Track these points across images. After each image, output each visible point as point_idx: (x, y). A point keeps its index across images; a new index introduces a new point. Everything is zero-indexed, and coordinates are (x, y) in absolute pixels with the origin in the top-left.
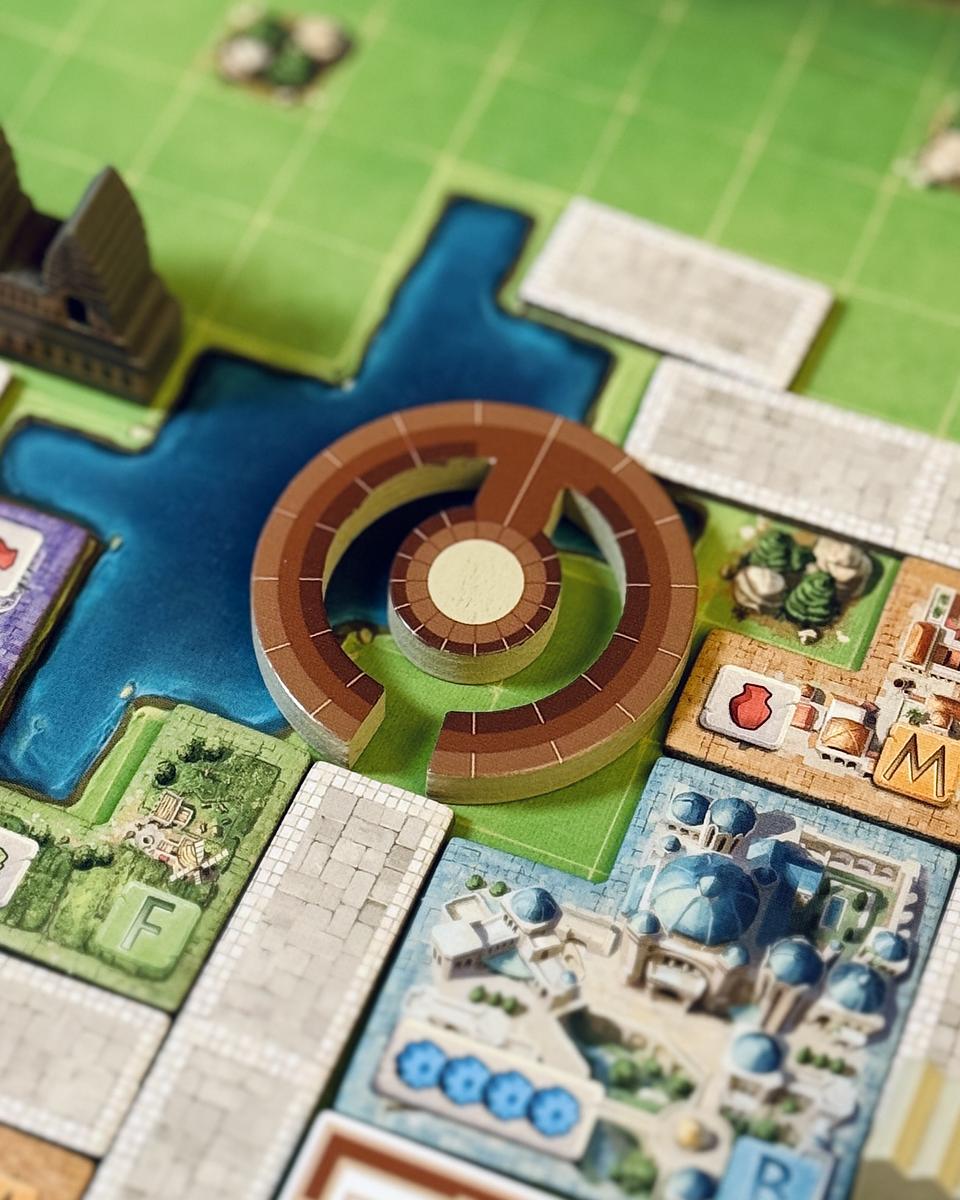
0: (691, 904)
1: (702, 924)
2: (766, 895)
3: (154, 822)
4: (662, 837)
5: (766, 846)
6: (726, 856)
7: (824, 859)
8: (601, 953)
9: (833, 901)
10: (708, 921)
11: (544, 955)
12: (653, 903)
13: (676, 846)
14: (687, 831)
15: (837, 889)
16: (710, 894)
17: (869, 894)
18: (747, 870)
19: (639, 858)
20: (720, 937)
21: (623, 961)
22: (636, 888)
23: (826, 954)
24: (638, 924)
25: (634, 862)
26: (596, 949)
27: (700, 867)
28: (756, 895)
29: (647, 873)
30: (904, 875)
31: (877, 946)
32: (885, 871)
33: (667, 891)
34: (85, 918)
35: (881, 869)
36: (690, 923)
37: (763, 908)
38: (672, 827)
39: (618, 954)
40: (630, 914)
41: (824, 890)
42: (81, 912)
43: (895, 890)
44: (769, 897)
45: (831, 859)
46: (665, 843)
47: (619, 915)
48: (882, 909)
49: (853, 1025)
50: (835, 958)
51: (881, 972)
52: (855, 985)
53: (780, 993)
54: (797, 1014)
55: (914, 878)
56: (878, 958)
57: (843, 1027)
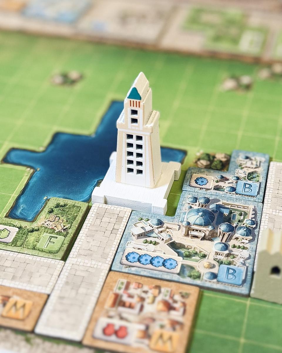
0: (197, 218)
1: (201, 222)
2: (216, 215)
3: (49, 221)
4: (187, 206)
5: (214, 205)
6: (204, 208)
7: (229, 207)
8: (176, 230)
9: (233, 214)
10: (202, 221)
11: (161, 232)
12: (187, 219)
13: (191, 207)
14: (193, 204)
15: (234, 212)
16: (202, 216)
17: (242, 213)
18: (210, 210)
19: (182, 211)
20: (206, 224)
21: (182, 231)
22: (182, 217)
23: (234, 225)
24: (185, 223)
25: (181, 211)
26: (175, 229)
27: (198, 211)
28: (214, 215)
29: (185, 213)
30: (250, 208)
31: (247, 222)
32: (245, 208)
33: (190, 216)
34: (33, 242)
35: (244, 207)
36: (198, 222)
37: (216, 218)
38: (189, 204)
39: (180, 230)
40: (182, 222)
41: (231, 213)
42: (32, 241)
43: (249, 211)
44: (217, 215)
45: (231, 207)
46: (188, 207)
47: (179, 222)
48: (246, 215)
49: (245, 239)
50: (237, 226)
51: (249, 228)
52: (243, 231)
53: (224, 234)
54: (230, 238)
55: (253, 209)
56: (248, 225)
57: (242, 240)
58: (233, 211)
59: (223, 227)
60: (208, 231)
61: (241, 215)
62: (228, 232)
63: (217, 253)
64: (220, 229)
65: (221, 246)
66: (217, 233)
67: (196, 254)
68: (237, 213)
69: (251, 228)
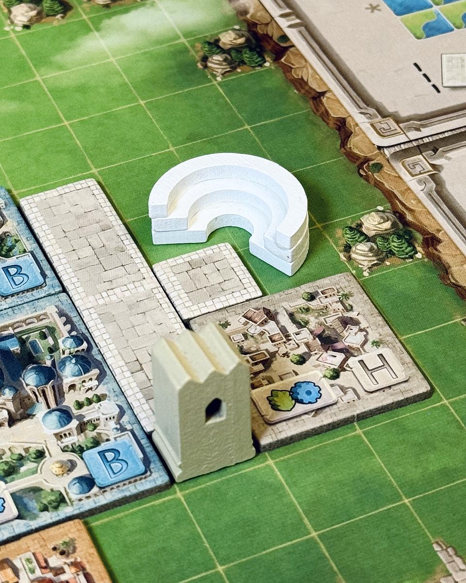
7: (10, 331)
15: (28, 338)
17: (44, 330)
23: (48, 363)
30: (51, 314)
32: (41, 318)
37: (3, 367)
43: (53, 321)
45: (14, 329)
48: (54, 331)
49: (87, 380)
50: (53, 363)
51: (79, 353)
52: (72, 365)
53: (44, 392)
54: (59, 394)
55: (56, 312)
56: (72, 349)
57: (84, 384)
58: (24, 337)
59: (30, 379)
60: (9, 400)
61: (44, 336)
62: (47, 383)
63: (59, 436)
64: (27, 385)
65: (54, 417)
66: (28, 397)
67: (21, 458)
68: (34, 337)
69: (83, 352)
